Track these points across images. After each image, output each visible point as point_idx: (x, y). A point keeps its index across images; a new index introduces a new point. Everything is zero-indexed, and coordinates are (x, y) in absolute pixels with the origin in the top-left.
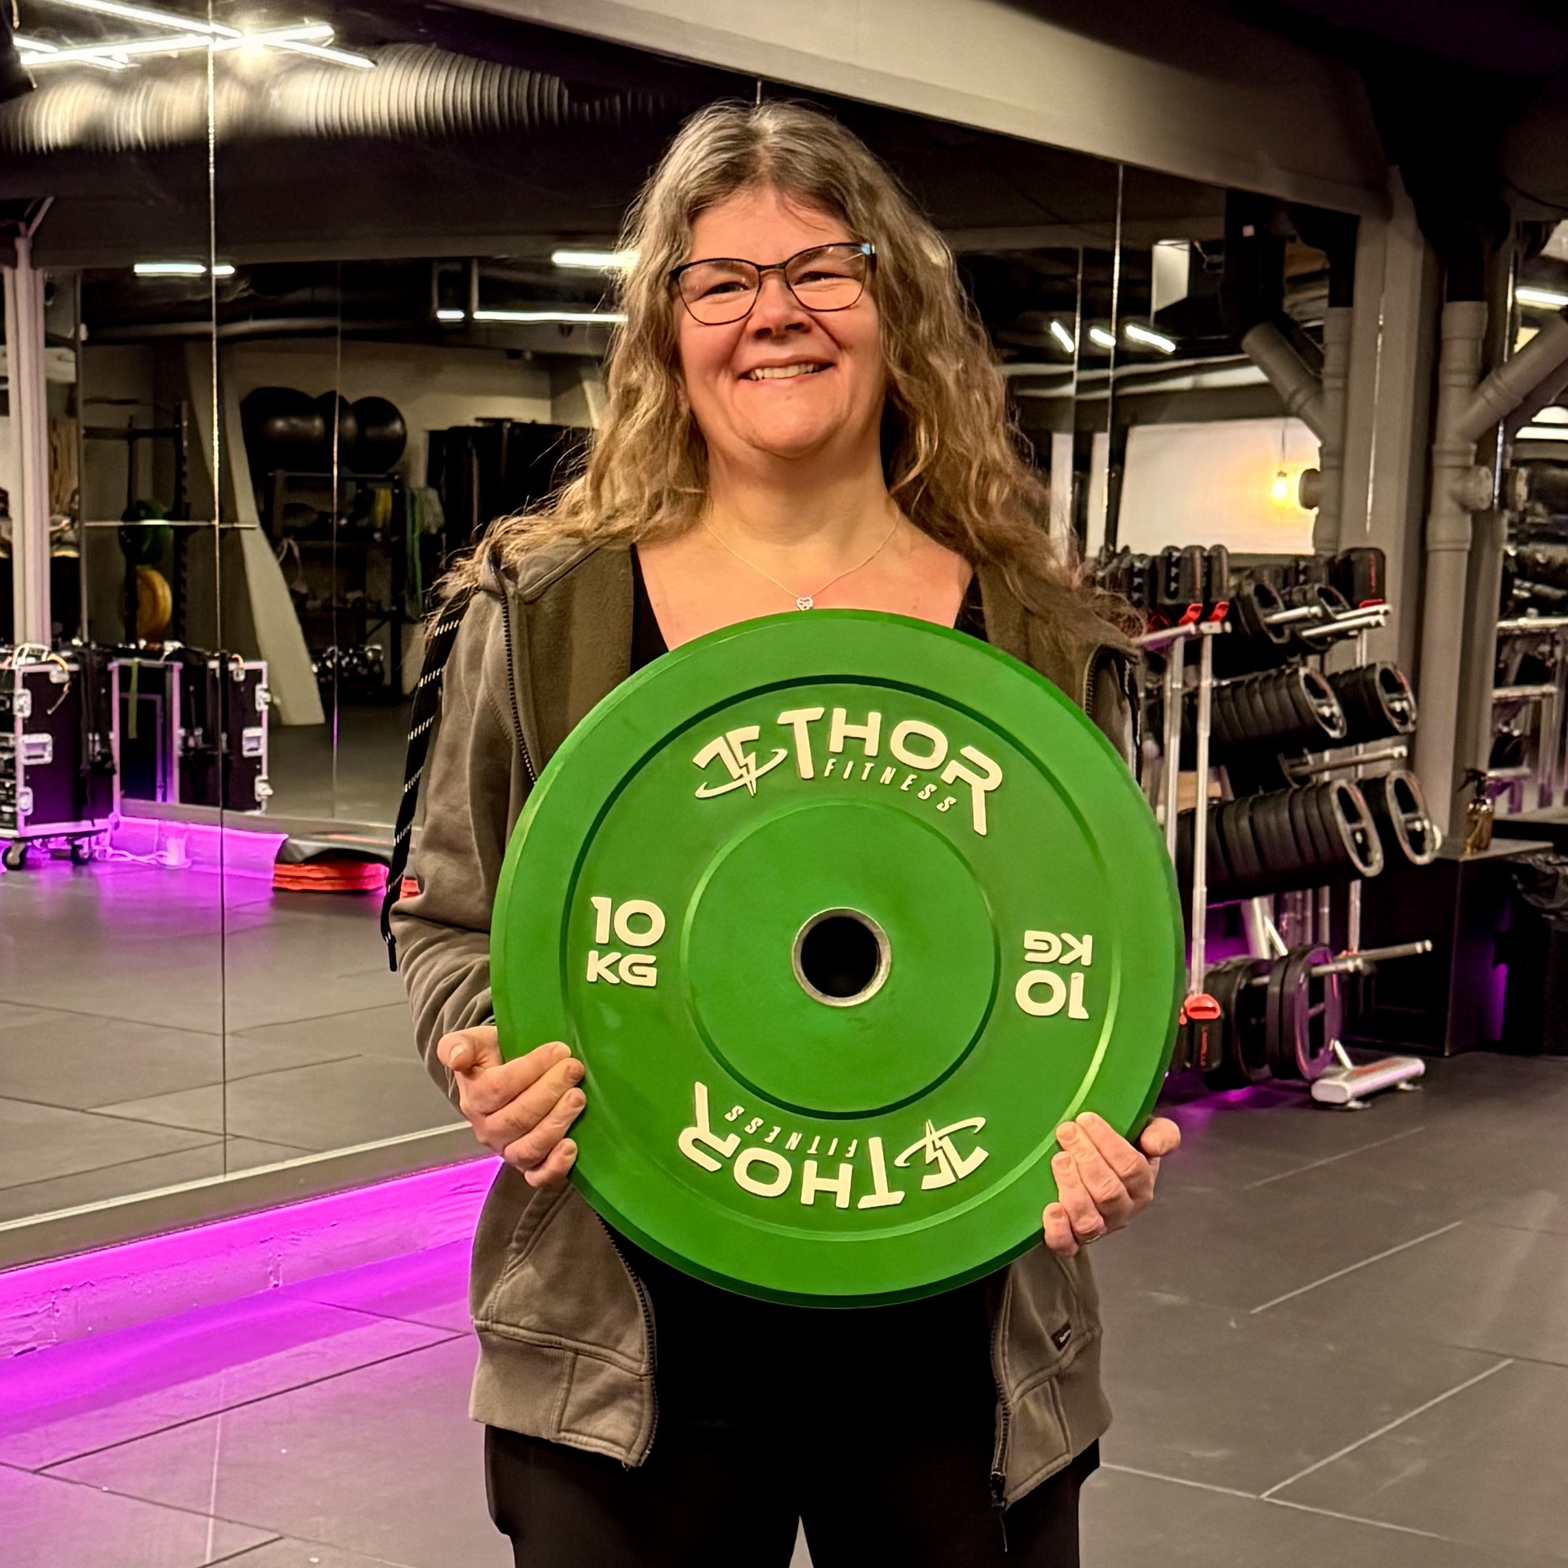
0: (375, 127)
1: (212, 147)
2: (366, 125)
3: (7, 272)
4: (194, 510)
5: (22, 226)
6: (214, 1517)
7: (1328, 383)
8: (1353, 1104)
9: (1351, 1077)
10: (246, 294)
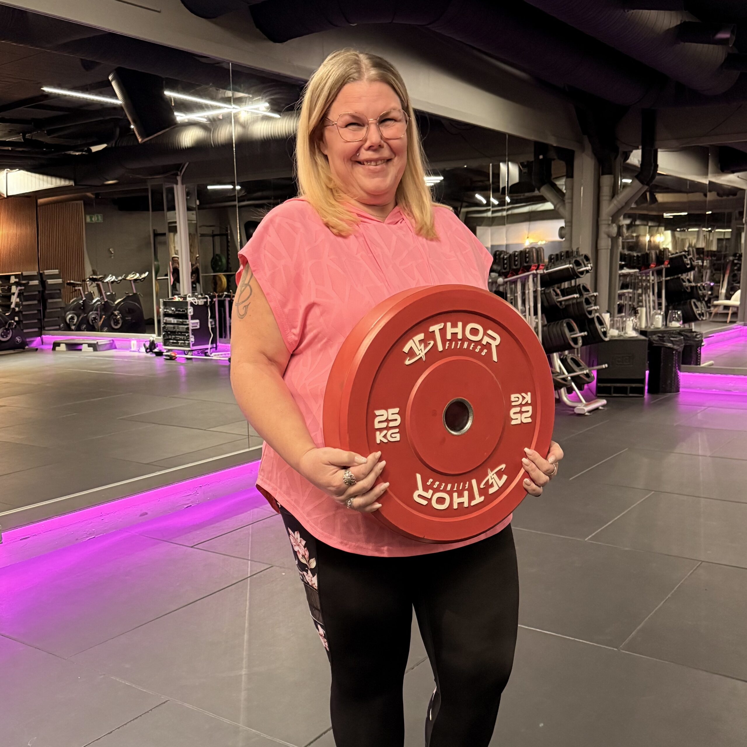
0: (281, 135)
1: (234, 143)
2: (279, 135)
3: (175, 186)
4: (232, 269)
5: (179, 173)
6: (251, 560)
7: (566, 201)
8: (587, 414)
9: (586, 406)
10: (244, 194)
